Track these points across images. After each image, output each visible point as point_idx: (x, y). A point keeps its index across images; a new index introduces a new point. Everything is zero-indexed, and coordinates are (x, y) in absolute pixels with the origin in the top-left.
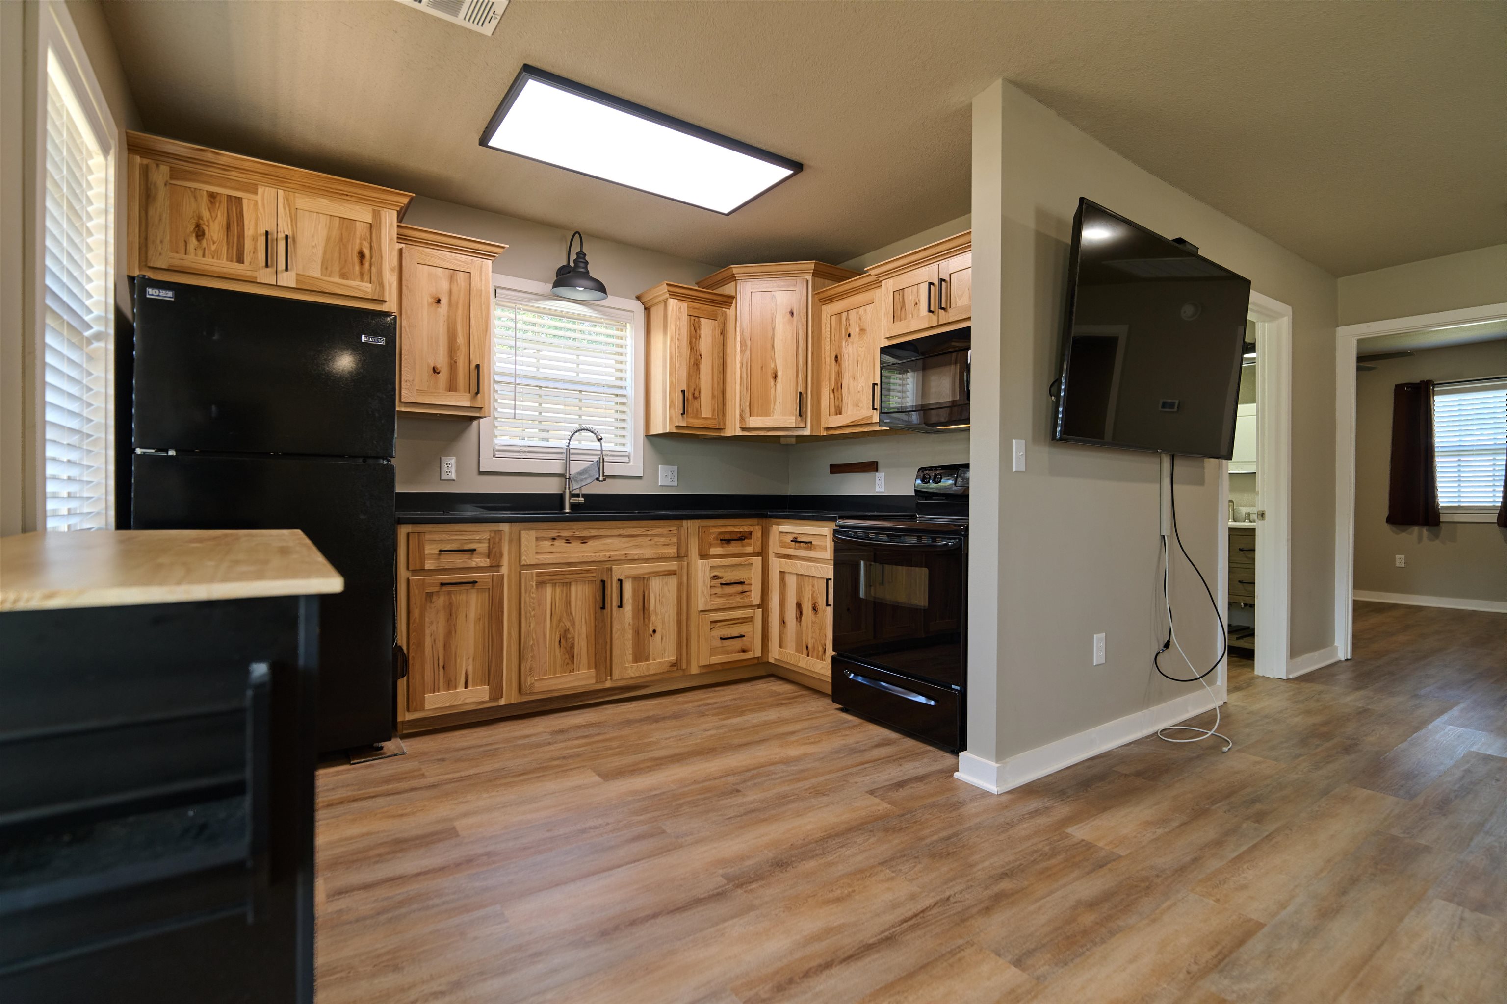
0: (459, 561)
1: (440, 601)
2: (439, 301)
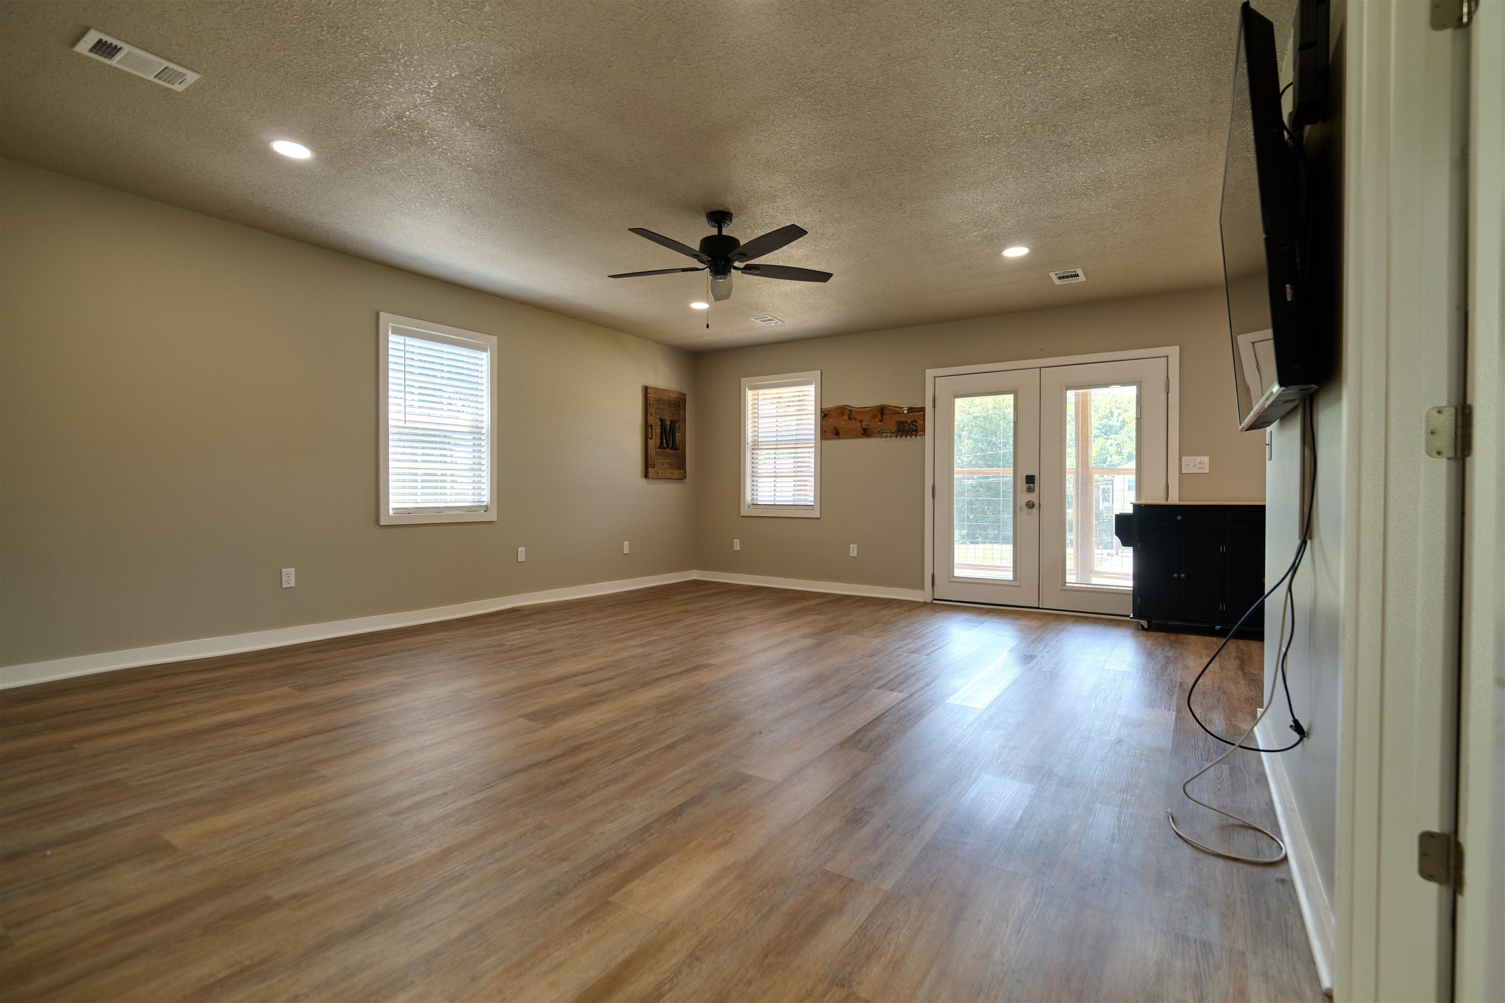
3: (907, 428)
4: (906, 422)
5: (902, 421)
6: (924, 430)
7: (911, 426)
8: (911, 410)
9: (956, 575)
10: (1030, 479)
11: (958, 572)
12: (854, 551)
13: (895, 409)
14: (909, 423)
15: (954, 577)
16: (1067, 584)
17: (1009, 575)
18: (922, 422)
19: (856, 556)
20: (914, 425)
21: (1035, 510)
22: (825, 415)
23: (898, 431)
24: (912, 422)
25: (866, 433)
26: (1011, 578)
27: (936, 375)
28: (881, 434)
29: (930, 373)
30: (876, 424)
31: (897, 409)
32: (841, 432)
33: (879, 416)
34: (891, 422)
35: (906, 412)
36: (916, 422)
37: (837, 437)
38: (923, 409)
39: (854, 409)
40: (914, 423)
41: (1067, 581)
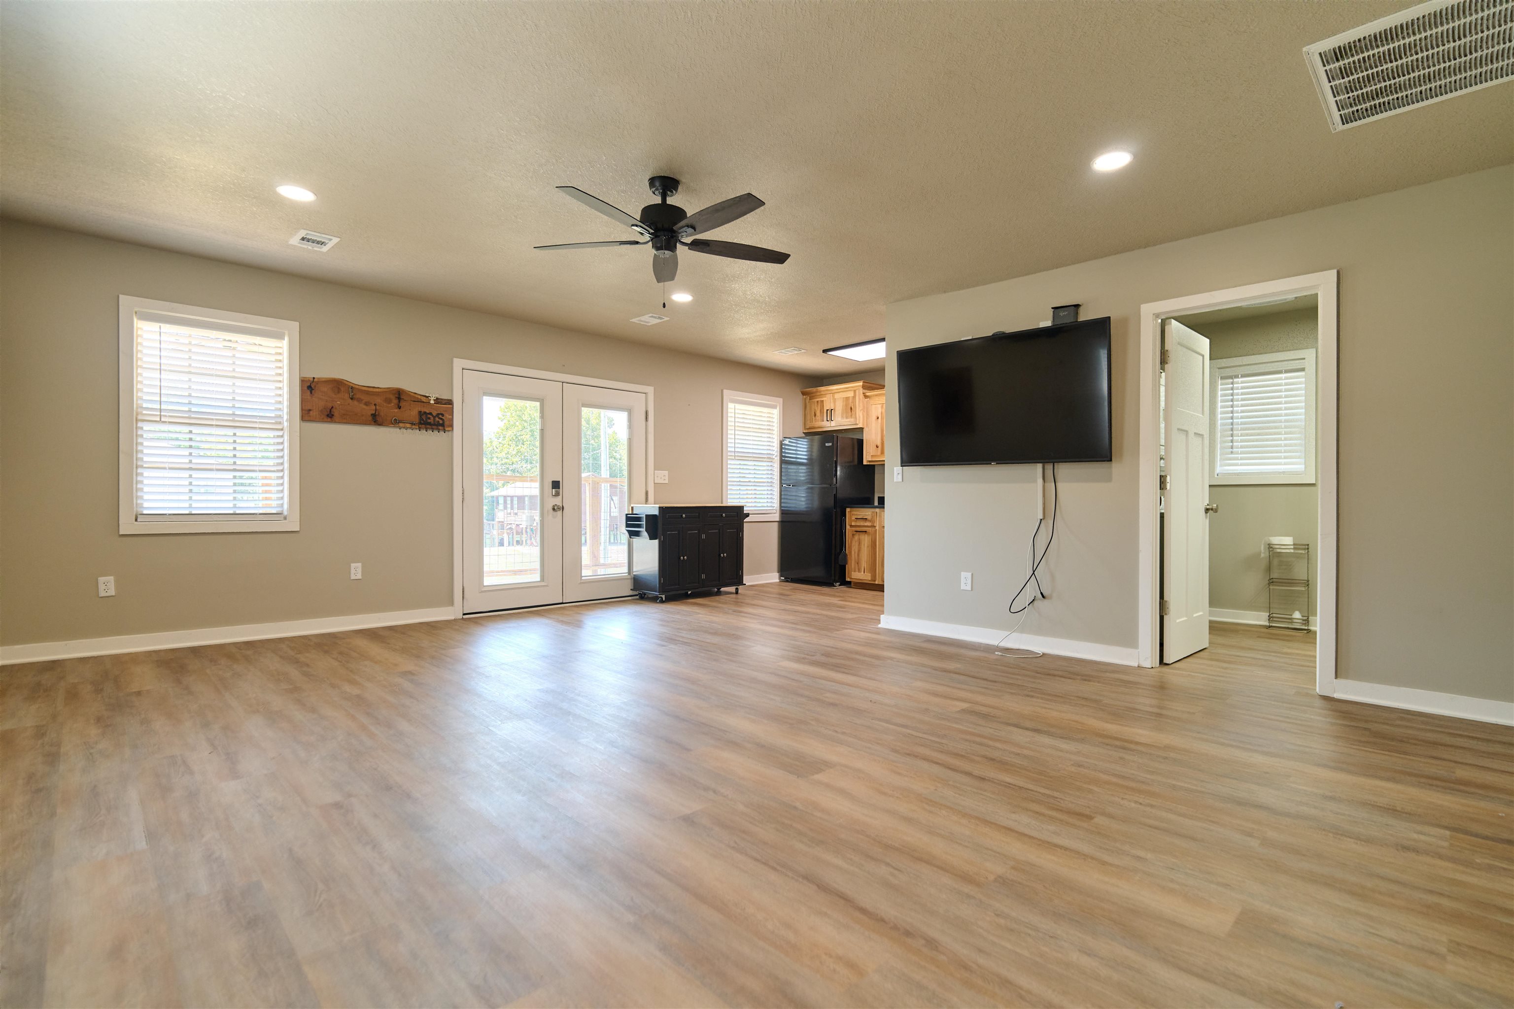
0: (862, 523)
1: (856, 537)
2: (878, 418)
3: (431, 420)
4: (430, 414)
5: (425, 413)
6: (452, 426)
7: (437, 419)
8: (437, 401)
9: (485, 584)
10: (556, 485)
11: (488, 581)
12: (356, 571)
13: (416, 396)
14: (434, 415)
15: (484, 586)
16: (583, 578)
17: (536, 577)
18: (451, 417)
19: (360, 578)
20: (441, 419)
21: (560, 513)
22: (309, 387)
23: (420, 423)
24: (438, 414)
25: (376, 420)
26: (538, 579)
27: (465, 367)
28: (396, 422)
29: (458, 363)
30: (391, 410)
31: (419, 397)
32: (336, 413)
33: (395, 401)
34: (413, 413)
35: (432, 402)
36: (443, 415)
37: (329, 419)
38: (450, 402)
39: (357, 387)
40: (440, 416)
41: (583, 575)
